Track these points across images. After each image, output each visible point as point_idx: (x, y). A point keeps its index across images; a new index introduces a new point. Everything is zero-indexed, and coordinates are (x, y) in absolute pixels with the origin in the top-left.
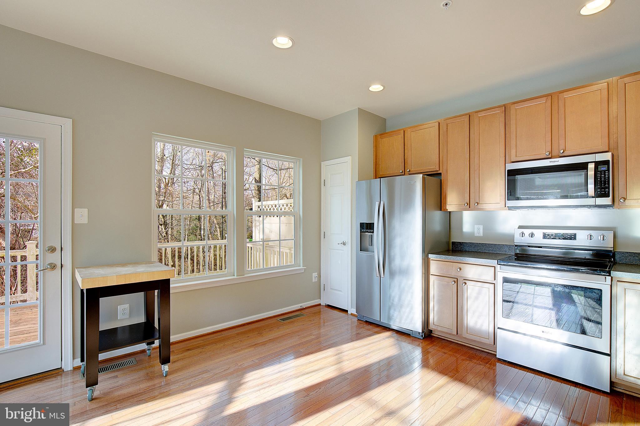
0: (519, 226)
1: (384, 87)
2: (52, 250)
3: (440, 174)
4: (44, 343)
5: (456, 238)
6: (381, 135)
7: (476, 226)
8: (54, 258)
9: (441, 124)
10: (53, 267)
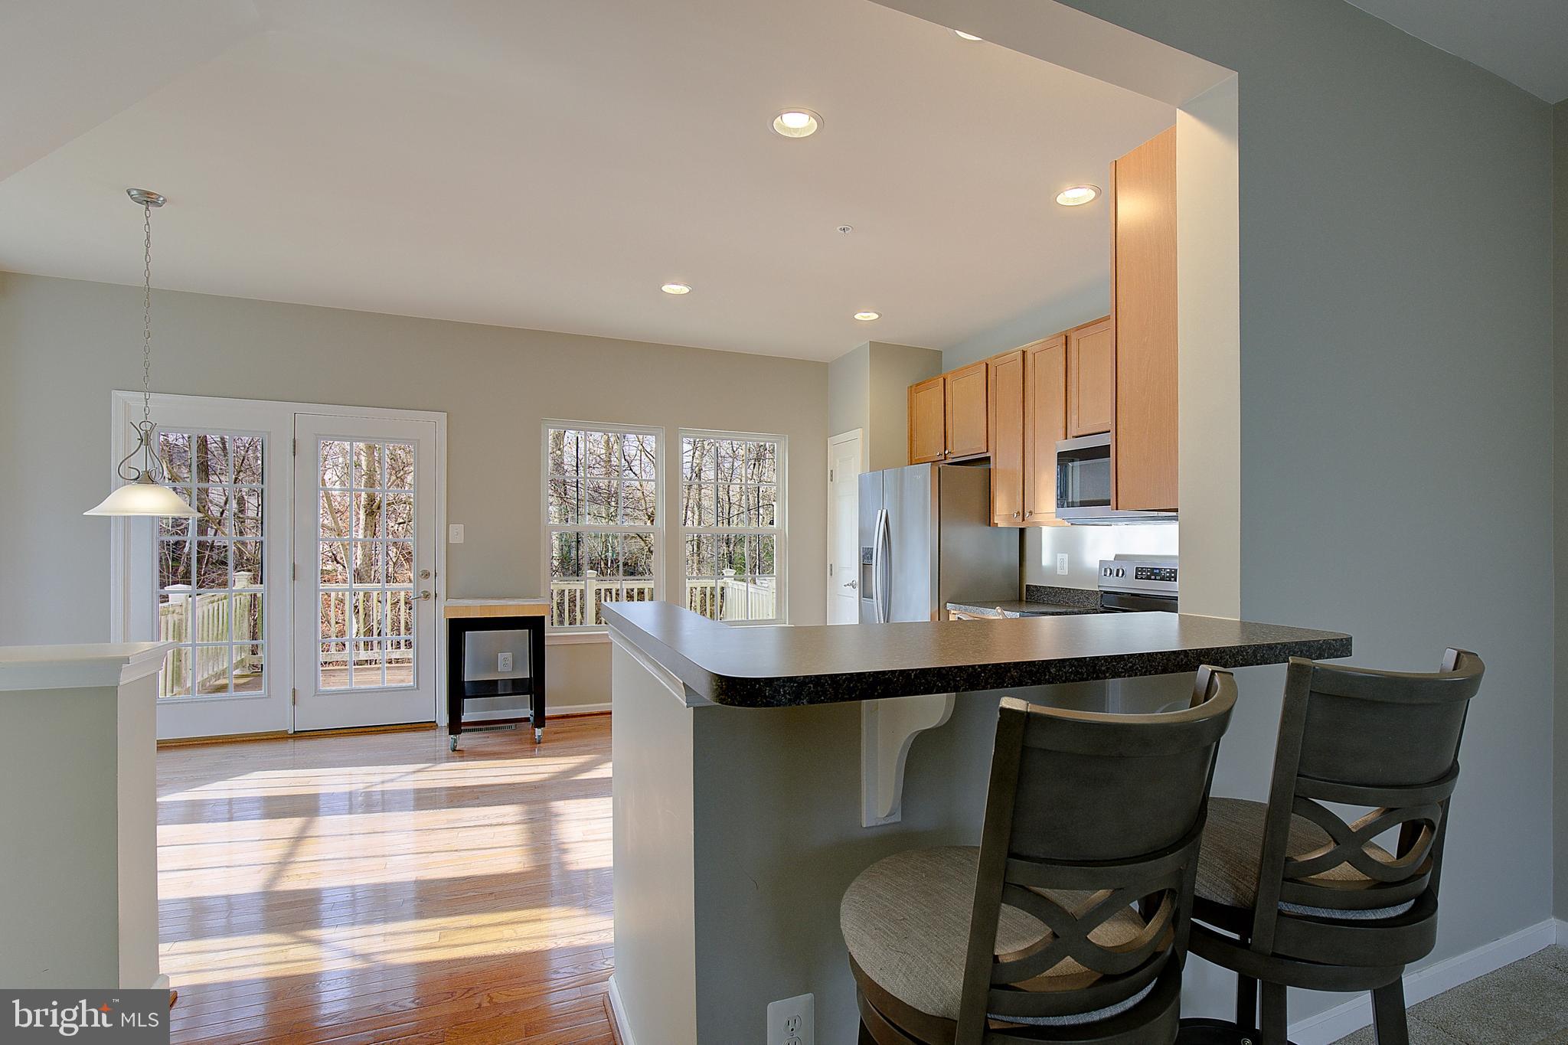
0: (1116, 556)
1: (880, 315)
2: (427, 575)
3: (988, 458)
4: (418, 688)
5: (1031, 580)
6: (917, 385)
7: (1059, 556)
8: (427, 585)
9: (989, 367)
10: (427, 596)
